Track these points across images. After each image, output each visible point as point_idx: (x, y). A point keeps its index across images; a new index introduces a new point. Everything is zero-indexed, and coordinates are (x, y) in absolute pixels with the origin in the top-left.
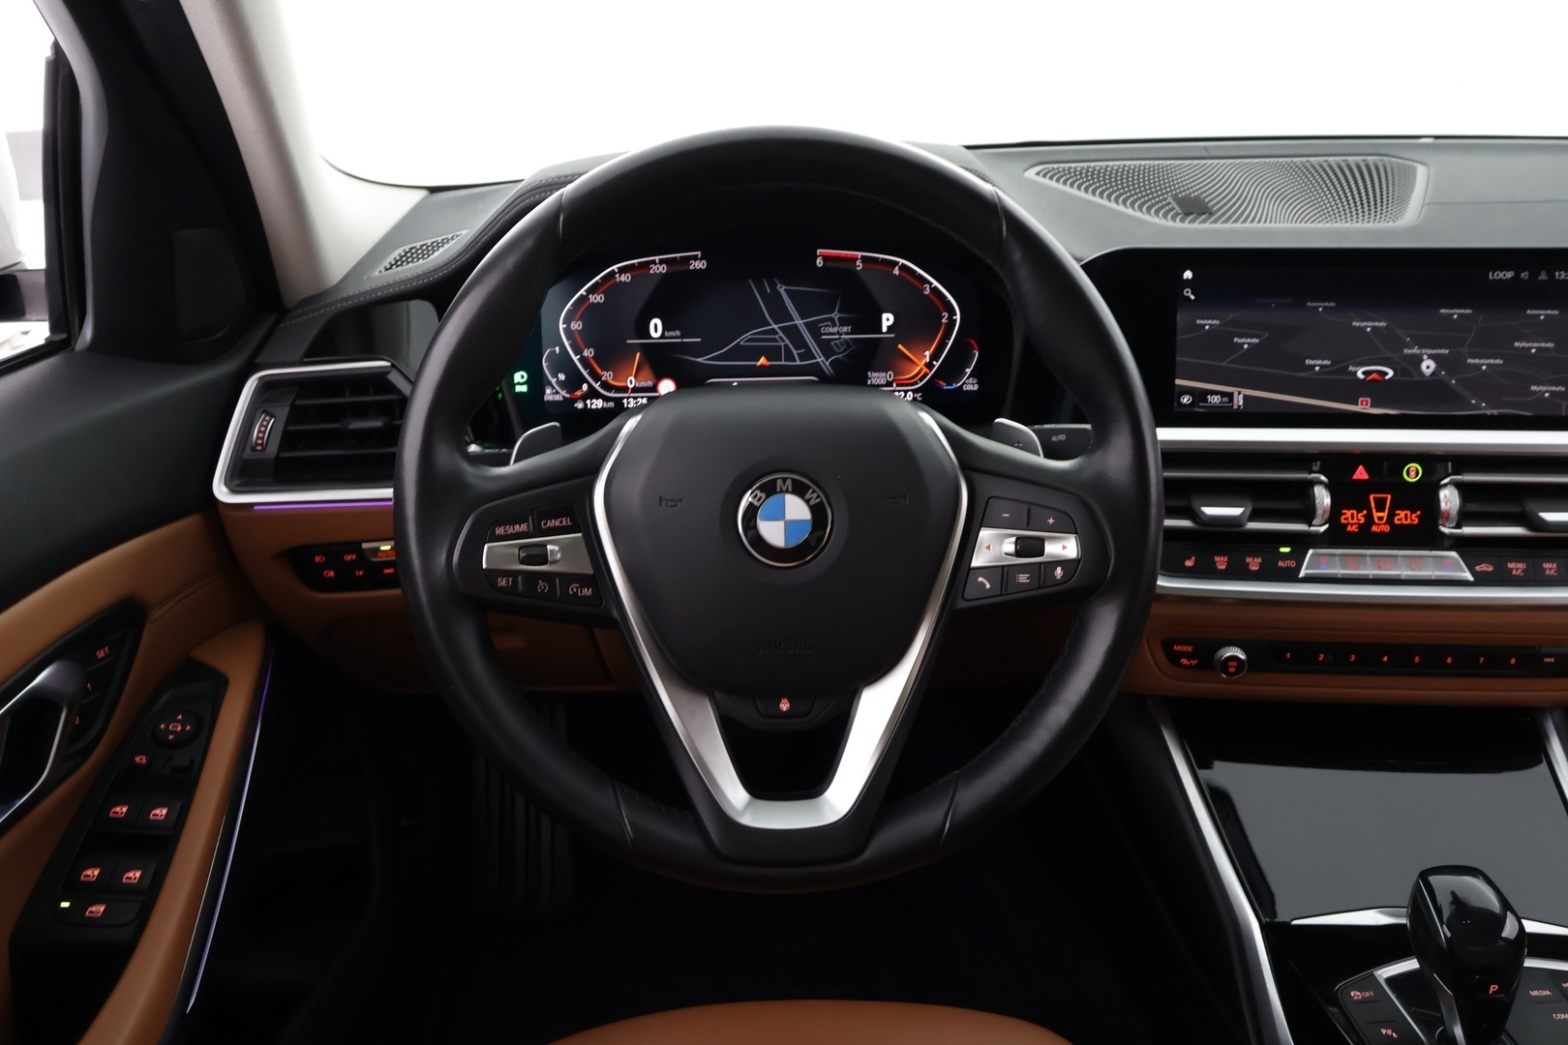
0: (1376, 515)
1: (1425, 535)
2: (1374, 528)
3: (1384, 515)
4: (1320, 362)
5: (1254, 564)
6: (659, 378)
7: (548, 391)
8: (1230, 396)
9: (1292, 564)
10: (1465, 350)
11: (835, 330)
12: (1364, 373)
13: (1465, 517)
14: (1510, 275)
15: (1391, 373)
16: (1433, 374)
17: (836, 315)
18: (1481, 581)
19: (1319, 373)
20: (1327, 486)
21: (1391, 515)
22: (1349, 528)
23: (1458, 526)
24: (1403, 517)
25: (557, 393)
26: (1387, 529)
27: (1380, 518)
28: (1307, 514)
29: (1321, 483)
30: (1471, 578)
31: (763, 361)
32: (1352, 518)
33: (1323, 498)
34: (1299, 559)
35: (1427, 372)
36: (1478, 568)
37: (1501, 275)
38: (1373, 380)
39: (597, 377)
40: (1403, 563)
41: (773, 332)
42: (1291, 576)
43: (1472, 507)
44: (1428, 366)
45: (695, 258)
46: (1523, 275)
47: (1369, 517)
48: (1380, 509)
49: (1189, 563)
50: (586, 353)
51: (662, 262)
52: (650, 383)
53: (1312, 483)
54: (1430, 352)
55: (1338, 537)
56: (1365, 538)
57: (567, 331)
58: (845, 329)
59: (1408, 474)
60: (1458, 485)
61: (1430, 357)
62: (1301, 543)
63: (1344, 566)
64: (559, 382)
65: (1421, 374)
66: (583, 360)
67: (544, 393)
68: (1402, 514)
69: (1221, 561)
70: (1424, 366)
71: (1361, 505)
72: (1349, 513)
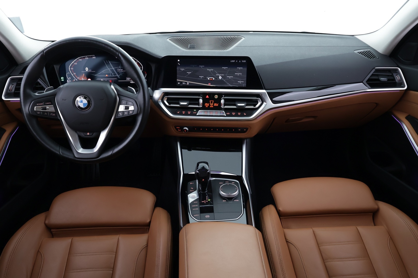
0: (211, 104)
1: (219, 108)
2: (210, 107)
3: (212, 104)
4: (202, 77)
5: (189, 113)
6: (88, 78)
7: (68, 81)
8: (186, 83)
9: (196, 113)
10: (226, 75)
11: (120, 70)
12: (209, 79)
13: (225, 105)
14: (234, 61)
15: (214, 79)
16: (221, 79)
17: (120, 67)
18: (227, 116)
19: (201, 79)
20: (202, 99)
21: (213, 104)
22: (206, 107)
23: (224, 106)
24: (216, 105)
25: (69, 81)
26: (213, 107)
27: (212, 105)
28: (198, 104)
29: (201, 98)
30: (226, 115)
31: (107, 75)
32: (207, 105)
33: (201, 101)
34: (197, 112)
35: (220, 79)
36: (227, 114)
37: (233, 61)
38: (211, 80)
39: (76, 78)
40: (214, 113)
41: (109, 70)
42: (195, 115)
43: (227, 103)
44: (220, 78)
45: (93, 56)
46: (236, 61)
47: (210, 105)
48: (212, 103)
49: (178, 113)
50: (74, 74)
51: (87, 57)
52: (86, 79)
53: (199, 98)
54: (220, 75)
55: (204, 108)
56: (209, 108)
57: (71, 70)
58: (122, 70)
59: (215, 97)
60: (224, 99)
61: (221, 76)
62: (198, 109)
63: (204, 113)
64: (69, 79)
65: (219, 79)
66: (74, 75)
67: (67, 81)
68: (215, 104)
69: (184, 112)
70: (219, 78)
71: (208, 102)
72: (206, 104)
